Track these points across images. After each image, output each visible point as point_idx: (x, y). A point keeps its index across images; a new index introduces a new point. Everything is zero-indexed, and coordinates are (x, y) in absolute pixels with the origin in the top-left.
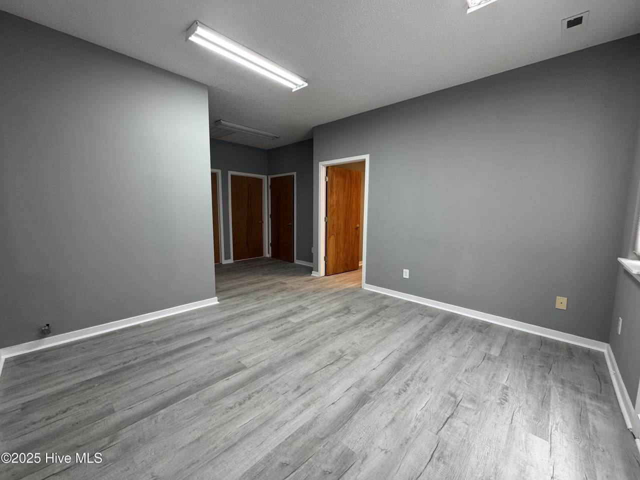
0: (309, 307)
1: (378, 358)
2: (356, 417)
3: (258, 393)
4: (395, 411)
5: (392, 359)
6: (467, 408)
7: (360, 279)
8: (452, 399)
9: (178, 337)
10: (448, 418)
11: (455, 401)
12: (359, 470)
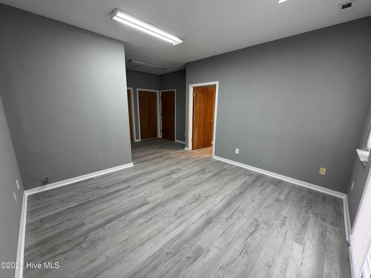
0: (182, 169)
1: (218, 199)
2: (205, 230)
3: (155, 217)
4: (225, 228)
5: (226, 200)
6: (263, 228)
7: (211, 152)
8: (256, 222)
9: (113, 185)
10: (253, 232)
11: (257, 224)
12: (205, 257)
